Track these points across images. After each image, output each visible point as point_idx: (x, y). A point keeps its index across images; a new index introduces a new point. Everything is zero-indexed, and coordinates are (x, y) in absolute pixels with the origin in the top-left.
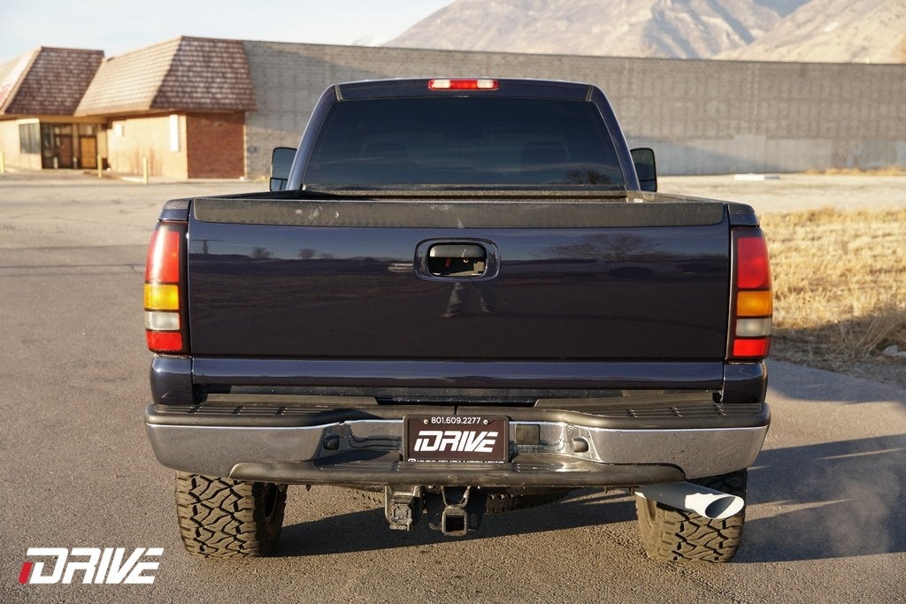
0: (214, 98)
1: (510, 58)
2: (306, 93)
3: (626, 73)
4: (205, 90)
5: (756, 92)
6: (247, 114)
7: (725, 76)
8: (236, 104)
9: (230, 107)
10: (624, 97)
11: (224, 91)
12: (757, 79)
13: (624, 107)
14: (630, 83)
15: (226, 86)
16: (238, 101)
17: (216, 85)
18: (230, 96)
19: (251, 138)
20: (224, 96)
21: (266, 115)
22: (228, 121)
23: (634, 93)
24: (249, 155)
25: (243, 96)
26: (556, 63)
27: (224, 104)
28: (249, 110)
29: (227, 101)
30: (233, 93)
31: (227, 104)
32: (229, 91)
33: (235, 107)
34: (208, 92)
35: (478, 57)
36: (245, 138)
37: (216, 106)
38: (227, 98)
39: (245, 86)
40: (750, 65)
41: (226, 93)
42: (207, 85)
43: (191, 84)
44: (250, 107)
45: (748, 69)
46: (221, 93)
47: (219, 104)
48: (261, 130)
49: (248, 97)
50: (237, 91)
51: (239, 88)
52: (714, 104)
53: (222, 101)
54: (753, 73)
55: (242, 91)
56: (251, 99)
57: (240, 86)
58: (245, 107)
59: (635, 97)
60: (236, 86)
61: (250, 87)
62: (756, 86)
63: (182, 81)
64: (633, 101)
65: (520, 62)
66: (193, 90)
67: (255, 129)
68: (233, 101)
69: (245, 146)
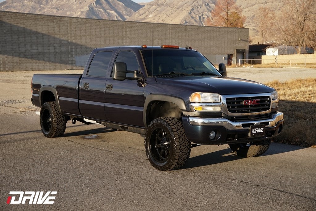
1: (79, 20)
3: (125, 27)
5: (171, 36)
7: (160, 30)
10: (124, 37)
12: (171, 31)
13: (124, 41)
14: (126, 32)
23: (128, 36)
26: (98, 23)
35: (66, 19)
40: (168, 26)
45: (168, 27)
52: (157, 40)
54: (169, 28)
59: (128, 37)
62: (171, 33)
64: (128, 38)
65: (83, 22)
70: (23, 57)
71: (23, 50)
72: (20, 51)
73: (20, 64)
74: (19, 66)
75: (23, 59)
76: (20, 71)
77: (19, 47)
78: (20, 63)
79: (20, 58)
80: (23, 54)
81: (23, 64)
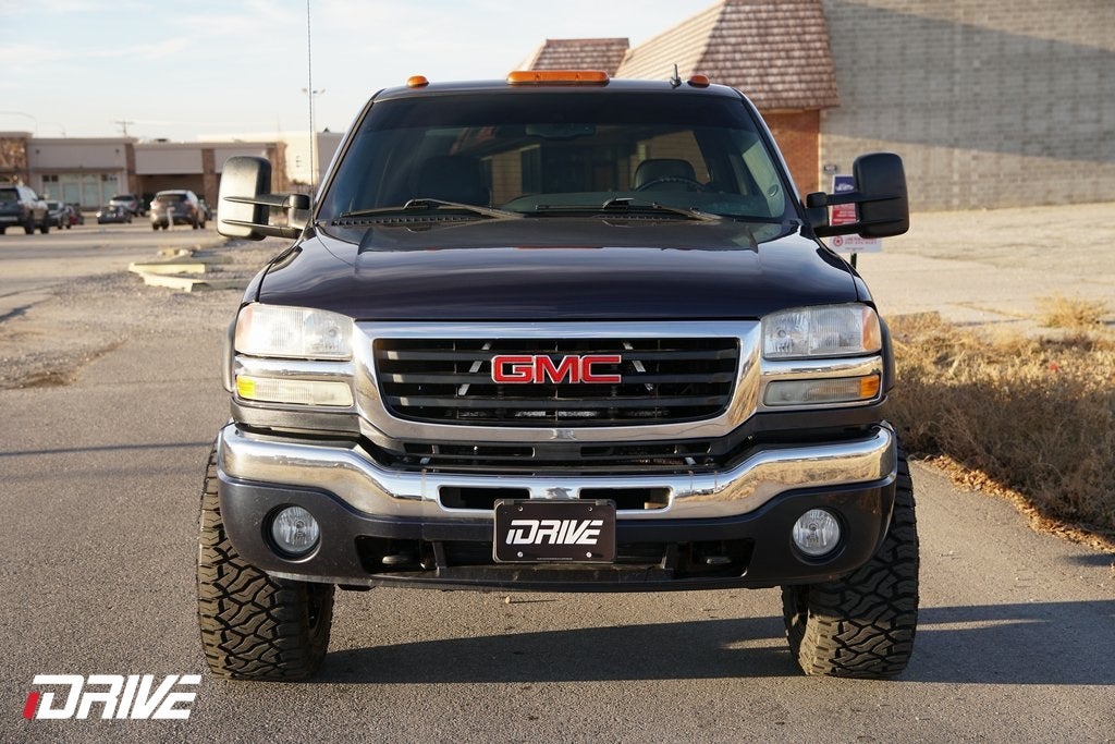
0: (772, 91)
2: (921, 73)
4: (757, 79)
6: (824, 114)
8: (805, 98)
9: (795, 103)
11: (788, 78)
15: (791, 70)
16: (809, 94)
17: (775, 71)
18: (797, 86)
19: (829, 151)
20: (787, 86)
21: (854, 113)
22: (793, 127)
24: (825, 177)
25: (818, 85)
27: (786, 99)
28: (826, 107)
29: (792, 94)
30: (800, 82)
31: (791, 99)
32: (795, 78)
33: (803, 103)
34: (763, 83)
36: (820, 152)
37: (774, 104)
38: (792, 90)
39: (820, 69)
41: (792, 82)
42: (761, 71)
43: (737, 72)
44: (828, 102)
46: (783, 82)
47: (778, 99)
48: (847, 139)
49: (825, 85)
50: (808, 77)
51: (811, 73)
53: (785, 95)
55: (816, 77)
56: (830, 88)
57: (814, 69)
58: (821, 102)
60: (807, 69)
61: (829, 69)
63: (725, 68)
66: (740, 80)
67: (835, 138)
68: (801, 94)
69: (820, 165)
70: (1039, 155)
71: (1038, 127)
72: (1026, 130)
73: (1024, 180)
74: (1020, 187)
75: (1038, 161)
76: (1023, 206)
77: (1026, 118)
78: (1026, 176)
79: (1026, 159)
80: (1039, 142)
81: (1037, 179)
